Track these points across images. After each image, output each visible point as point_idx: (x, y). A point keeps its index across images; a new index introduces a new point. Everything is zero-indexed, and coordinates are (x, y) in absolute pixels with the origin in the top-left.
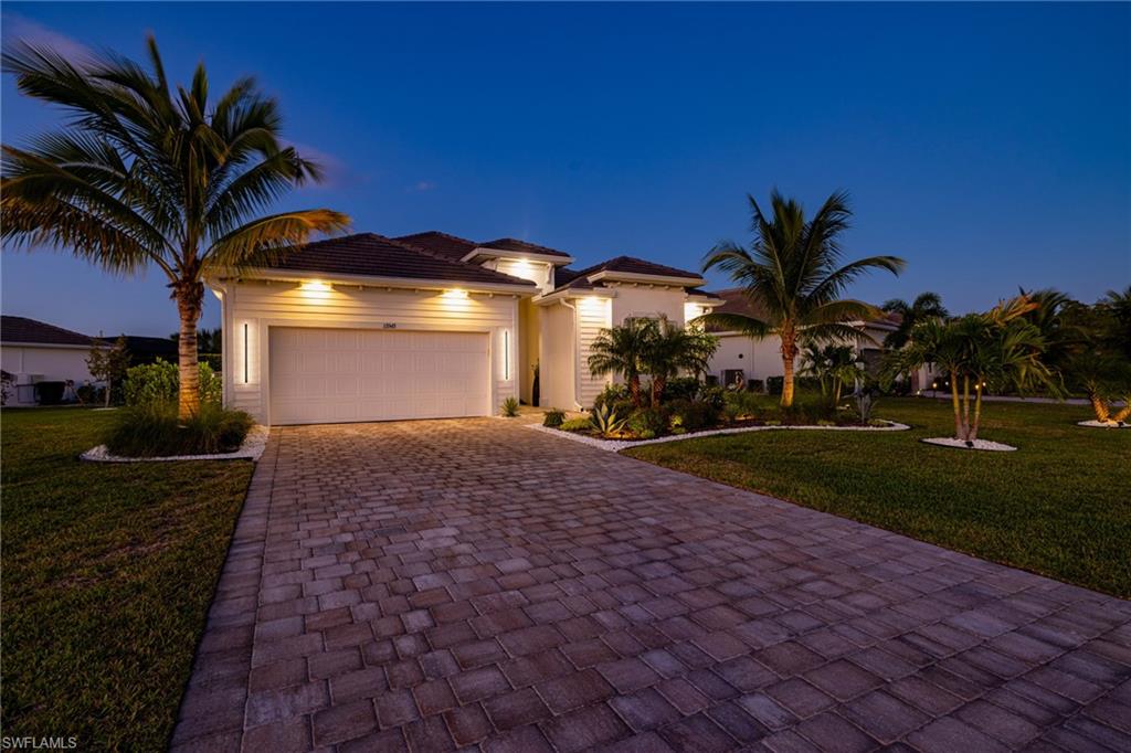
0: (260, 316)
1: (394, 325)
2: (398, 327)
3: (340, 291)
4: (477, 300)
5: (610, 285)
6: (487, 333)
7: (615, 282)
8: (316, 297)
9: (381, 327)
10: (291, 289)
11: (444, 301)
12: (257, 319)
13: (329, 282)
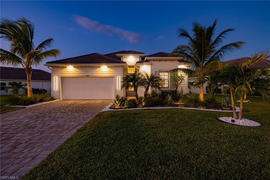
0: (59, 75)
1: (88, 76)
2: (89, 76)
3: (76, 68)
4: (111, 68)
5: (150, 61)
6: (114, 77)
7: (152, 60)
8: (70, 70)
9: (86, 76)
10: (65, 68)
11: (101, 69)
12: (58, 75)
13: (73, 66)
